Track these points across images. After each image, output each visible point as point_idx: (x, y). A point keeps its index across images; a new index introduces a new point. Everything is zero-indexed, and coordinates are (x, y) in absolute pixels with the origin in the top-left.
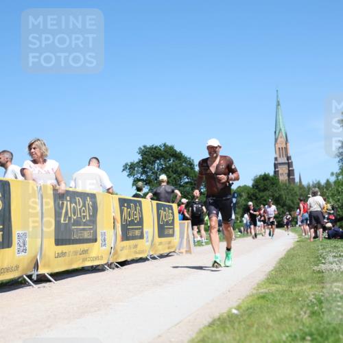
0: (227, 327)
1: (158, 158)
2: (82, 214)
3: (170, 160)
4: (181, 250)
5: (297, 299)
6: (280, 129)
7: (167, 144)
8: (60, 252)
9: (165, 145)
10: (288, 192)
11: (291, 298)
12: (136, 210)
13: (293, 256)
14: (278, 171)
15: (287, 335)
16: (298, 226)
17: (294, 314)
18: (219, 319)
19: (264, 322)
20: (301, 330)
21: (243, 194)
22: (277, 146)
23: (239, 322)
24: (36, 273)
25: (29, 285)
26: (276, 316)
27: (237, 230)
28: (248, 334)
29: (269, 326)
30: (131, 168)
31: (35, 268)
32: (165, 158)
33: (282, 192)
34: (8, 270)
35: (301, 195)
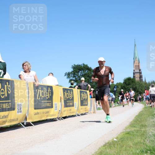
0: (111, 147)
1: (80, 70)
2: (47, 95)
3: (86, 71)
4: (91, 112)
5: (144, 134)
6: (136, 57)
7: (84, 64)
8: (36, 112)
9: (83, 64)
10: (139, 86)
11: (141, 133)
12: (70, 94)
13: (142, 115)
14: (135, 76)
15: (139, 150)
16: (144, 101)
17: (142, 141)
18: (108, 143)
19: (129, 145)
20: (145, 148)
21: (119, 86)
22: (135, 65)
23: (117, 145)
24: (26, 122)
25: (23, 127)
26: (134, 142)
27: (116, 103)
28: (121, 150)
29: (131, 146)
30: (68, 75)
31: (25, 119)
32: (84, 70)
33: (137, 86)
34: (13, 120)
35: (146, 87)
